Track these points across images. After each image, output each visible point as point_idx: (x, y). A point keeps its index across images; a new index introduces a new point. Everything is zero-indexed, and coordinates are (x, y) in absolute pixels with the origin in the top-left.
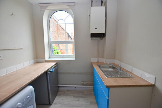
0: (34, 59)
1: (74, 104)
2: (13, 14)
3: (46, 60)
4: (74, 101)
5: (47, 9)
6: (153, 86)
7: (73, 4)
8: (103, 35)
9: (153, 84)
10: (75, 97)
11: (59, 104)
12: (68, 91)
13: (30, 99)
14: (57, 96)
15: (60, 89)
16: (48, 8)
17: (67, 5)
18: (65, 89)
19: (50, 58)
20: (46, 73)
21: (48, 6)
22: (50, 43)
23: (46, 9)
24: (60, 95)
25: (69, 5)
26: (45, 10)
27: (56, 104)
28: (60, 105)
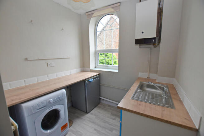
0: (81, 67)
1: (108, 121)
2: (63, 29)
3: (90, 70)
4: (109, 118)
5: (93, 17)
6: (197, 131)
7: (118, 4)
8: (154, 41)
9: (197, 128)
10: (112, 114)
11: (95, 115)
12: (109, 106)
13: (60, 99)
14: (96, 108)
15: (102, 101)
16: (93, 15)
17: (112, 8)
18: (107, 103)
19: (95, 68)
20: (84, 81)
21: (94, 13)
22: (96, 52)
23: (91, 17)
24: (100, 107)
25: (114, 7)
26: (91, 19)
27: (92, 114)
28: (94, 117)
